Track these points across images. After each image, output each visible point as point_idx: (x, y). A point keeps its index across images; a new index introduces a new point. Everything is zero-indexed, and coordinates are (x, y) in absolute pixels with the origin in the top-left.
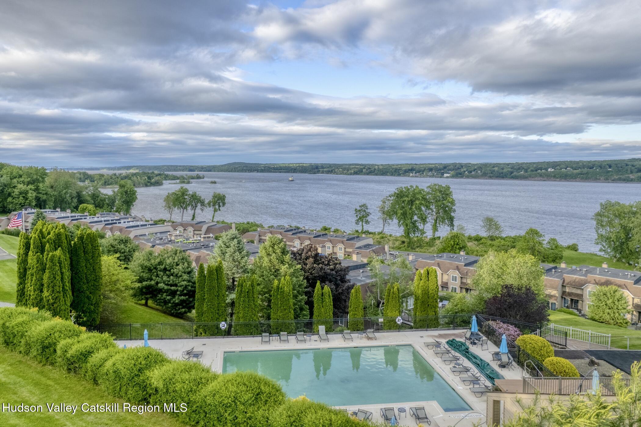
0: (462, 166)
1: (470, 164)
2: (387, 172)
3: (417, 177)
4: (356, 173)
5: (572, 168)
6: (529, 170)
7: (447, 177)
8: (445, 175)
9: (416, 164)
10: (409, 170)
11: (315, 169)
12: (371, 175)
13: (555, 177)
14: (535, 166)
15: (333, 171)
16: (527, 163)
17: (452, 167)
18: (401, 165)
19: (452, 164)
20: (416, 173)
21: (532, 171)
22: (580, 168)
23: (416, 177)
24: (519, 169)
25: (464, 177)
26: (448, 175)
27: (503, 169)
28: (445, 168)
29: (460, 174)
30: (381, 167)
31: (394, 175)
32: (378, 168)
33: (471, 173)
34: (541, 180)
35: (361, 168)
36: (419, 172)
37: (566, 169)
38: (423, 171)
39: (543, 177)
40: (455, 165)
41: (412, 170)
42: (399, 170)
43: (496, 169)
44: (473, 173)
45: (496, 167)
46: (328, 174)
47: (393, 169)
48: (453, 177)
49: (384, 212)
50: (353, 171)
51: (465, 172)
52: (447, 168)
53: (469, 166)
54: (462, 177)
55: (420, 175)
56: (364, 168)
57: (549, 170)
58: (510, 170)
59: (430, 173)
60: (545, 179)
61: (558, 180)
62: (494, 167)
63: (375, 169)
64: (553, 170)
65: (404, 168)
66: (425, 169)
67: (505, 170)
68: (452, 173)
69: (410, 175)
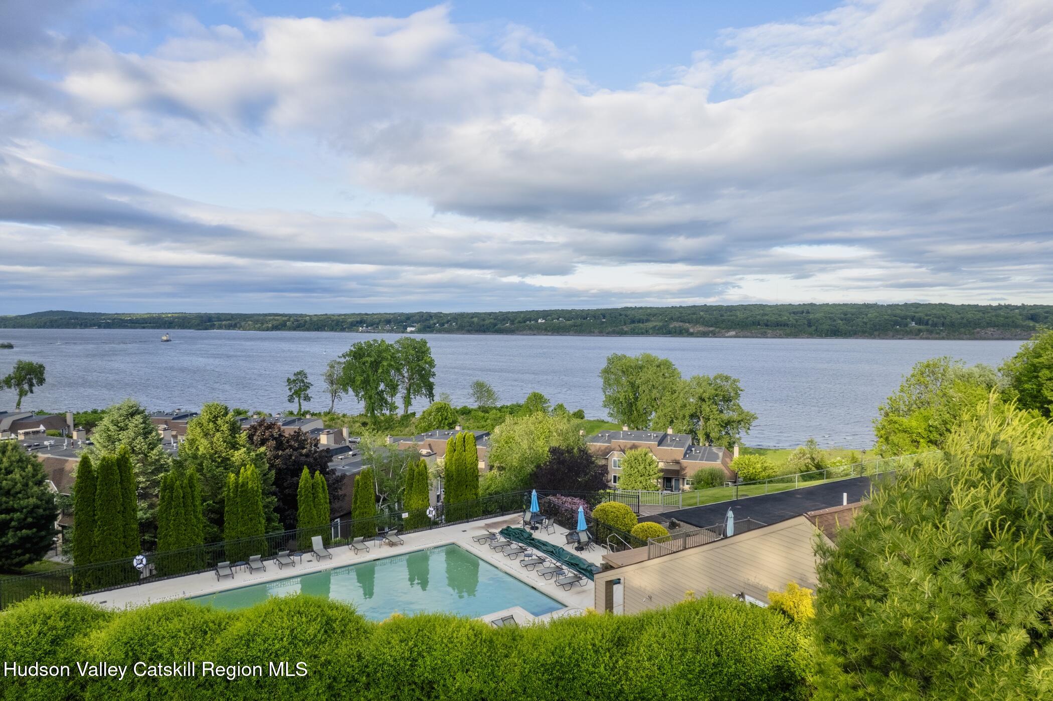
0: (431, 317)
1: (441, 313)
2: (325, 326)
3: (370, 332)
4: (275, 328)
5: (565, 318)
6: (516, 321)
7: (412, 332)
8: (409, 329)
9: (367, 314)
10: (357, 322)
11: (206, 322)
12: (300, 330)
13: (546, 330)
14: (522, 315)
15: (238, 325)
16: (513, 312)
17: (417, 317)
18: (345, 315)
20: (367, 327)
21: (519, 322)
22: (572, 318)
23: (367, 332)
24: (504, 320)
26: (413, 329)
27: (484, 320)
28: (408, 319)
29: (429, 327)
30: (315, 319)
31: (336, 331)
32: (311, 320)
33: (442, 326)
34: (530, 335)
35: (284, 321)
36: (372, 325)
37: (558, 319)
38: (378, 324)
39: (533, 330)
40: (421, 314)
41: (361, 322)
42: (342, 322)
43: (475, 320)
44: (446, 326)
46: (229, 329)
47: (333, 321)
49: (332, 381)
50: (270, 325)
51: (435, 324)
52: (411, 319)
53: (441, 317)
54: (431, 332)
55: (374, 329)
56: (289, 320)
57: (540, 321)
58: (492, 321)
59: (388, 327)
60: (535, 332)
61: (550, 333)
62: (472, 318)
63: (306, 322)
64: (543, 321)
65: (350, 320)
66: (380, 321)
67: (487, 322)
68: (418, 325)
69: (358, 330)
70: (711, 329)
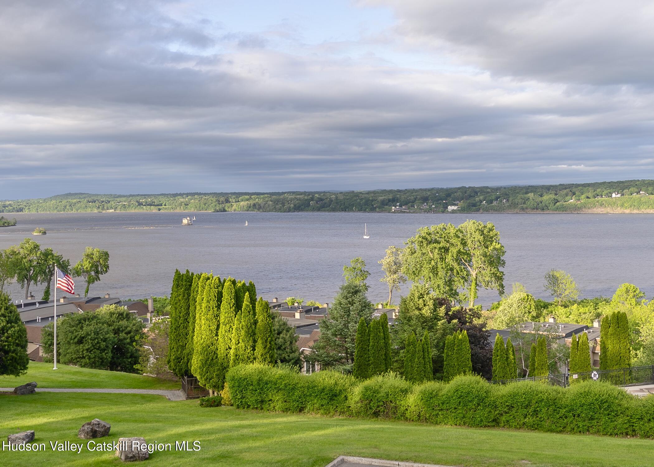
0: (476, 193)
1: (487, 188)
2: (353, 205)
3: (404, 212)
5: (647, 191)
7: (453, 212)
8: (450, 208)
9: (399, 191)
10: (389, 200)
11: (223, 203)
12: (325, 211)
13: (622, 206)
15: (257, 206)
17: (459, 194)
18: (373, 192)
19: (459, 189)
20: (401, 206)
21: (587, 197)
23: (402, 212)
24: (568, 194)
25: (482, 211)
26: (455, 208)
27: (542, 195)
28: (448, 195)
29: (474, 205)
30: (341, 197)
31: (365, 211)
32: (337, 198)
33: (491, 203)
35: (306, 200)
36: (406, 204)
37: (638, 192)
38: (413, 202)
39: (605, 207)
40: (463, 190)
41: (393, 201)
42: (372, 201)
43: (531, 195)
44: (495, 203)
45: (532, 191)
47: (361, 199)
48: (462, 210)
51: (481, 202)
52: (452, 196)
53: (489, 192)
55: (409, 208)
56: (312, 199)
57: (614, 194)
58: (553, 196)
59: (425, 206)
60: (608, 209)
61: (628, 211)
62: (527, 193)
63: (331, 201)
64: (619, 195)
65: (380, 198)
66: (415, 199)
67: (546, 198)
68: (461, 203)
69: (391, 209)
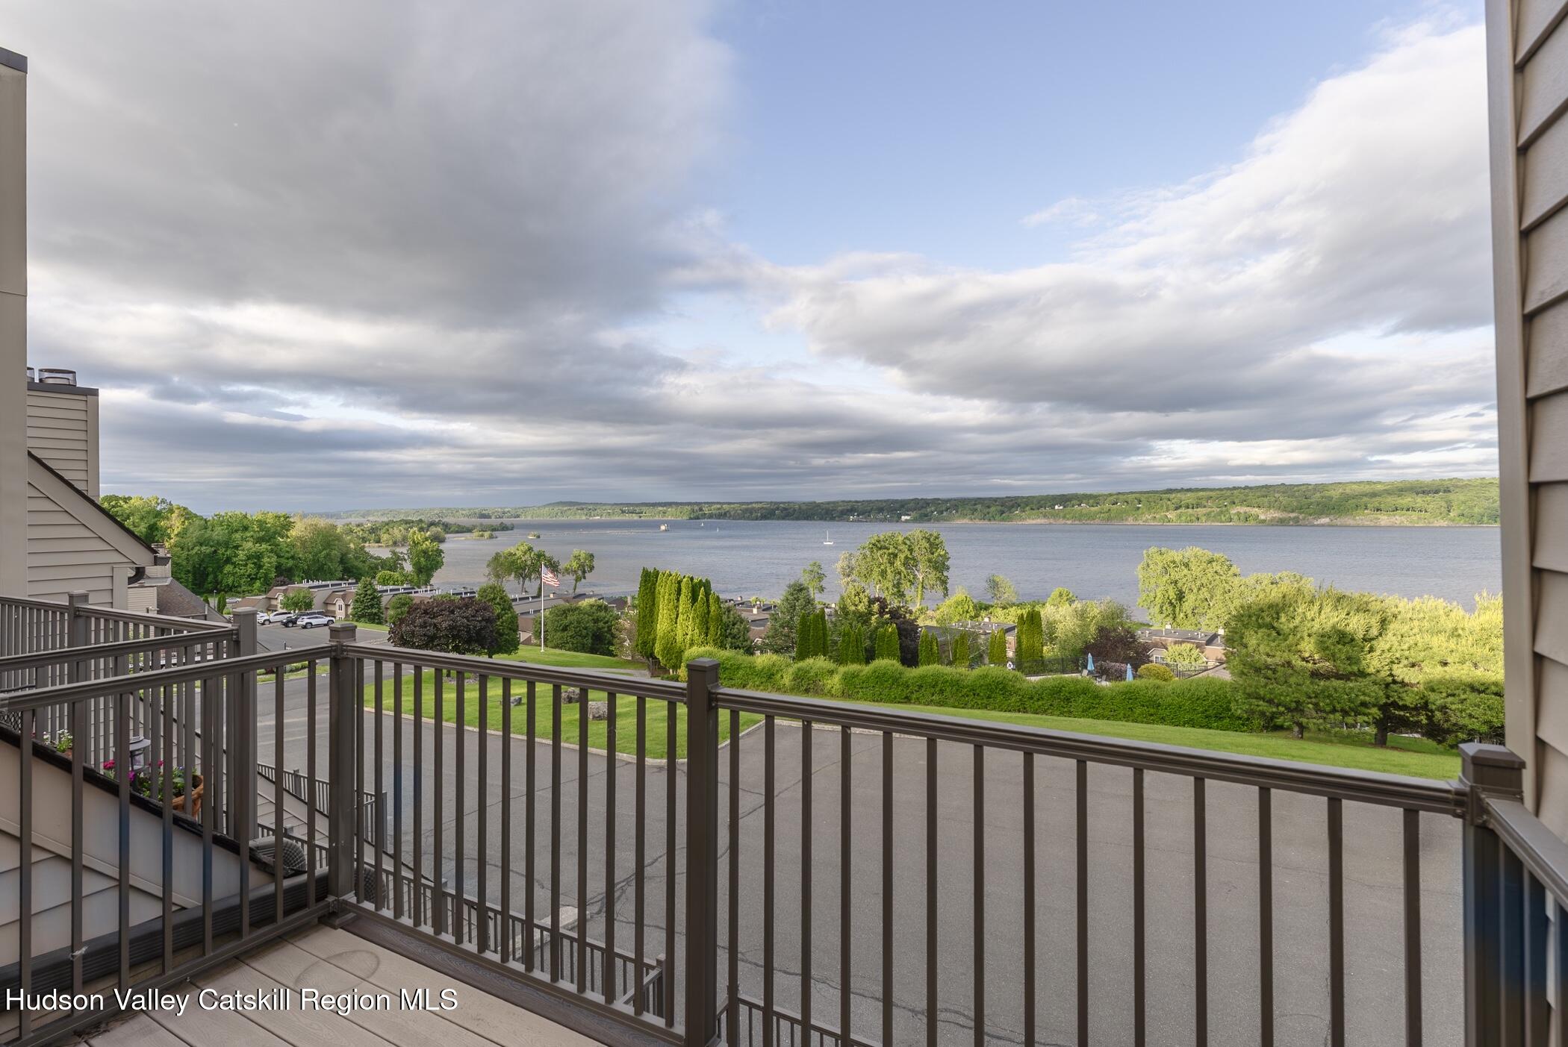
0: (928, 504)
1: (938, 499)
2: (814, 515)
3: (861, 521)
4: (764, 517)
5: (1088, 503)
6: (1027, 508)
7: (907, 521)
8: (904, 518)
9: (857, 502)
10: (848, 510)
12: (788, 519)
13: (1065, 517)
14: (1036, 500)
15: (728, 515)
16: (1024, 497)
17: (912, 504)
18: (834, 503)
19: (912, 500)
20: (858, 515)
21: (1032, 509)
23: (859, 521)
24: (1013, 506)
25: (932, 521)
26: (908, 518)
27: (989, 507)
28: (902, 506)
29: (926, 515)
30: (804, 507)
31: (825, 520)
32: (800, 508)
33: (942, 513)
35: (772, 509)
36: (862, 515)
37: (1080, 504)
38: (869, 512)
39: (1049, 518)
40: (917, 501)
41: (851, 511)
42: (832, 511)
43: (979, 507)
44: (945, 514)
45: (979, 503)
46: (719, 519)
47: (823, 510)
48: (915, 520)
50: (759, 514)
51: (933, 512)
52: (906, 506)
53: (939, 503)
54: (929, 520)
55: (865, 518)
56: (778, 509)
57: (1056, 507)
58: (999, 508)
59: (880, 516)
60: (1051, 520)
61: (1071, 522)
62: (975, 504)
63: (795, 510)
64: (1062, 507)
65: (840, 508)
66: (872, 509)
67: (992, 509)
68: (914, 514)
69: (849, 518)
70: (1292, 515)
